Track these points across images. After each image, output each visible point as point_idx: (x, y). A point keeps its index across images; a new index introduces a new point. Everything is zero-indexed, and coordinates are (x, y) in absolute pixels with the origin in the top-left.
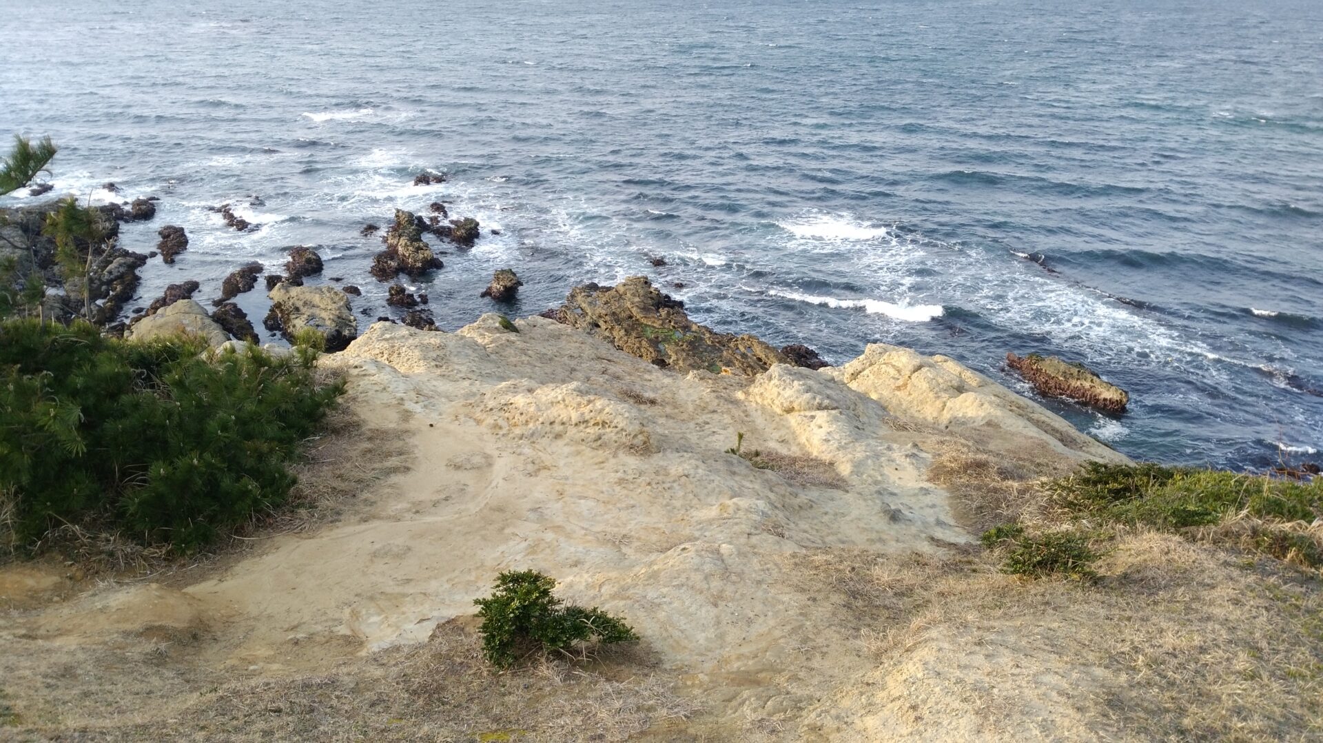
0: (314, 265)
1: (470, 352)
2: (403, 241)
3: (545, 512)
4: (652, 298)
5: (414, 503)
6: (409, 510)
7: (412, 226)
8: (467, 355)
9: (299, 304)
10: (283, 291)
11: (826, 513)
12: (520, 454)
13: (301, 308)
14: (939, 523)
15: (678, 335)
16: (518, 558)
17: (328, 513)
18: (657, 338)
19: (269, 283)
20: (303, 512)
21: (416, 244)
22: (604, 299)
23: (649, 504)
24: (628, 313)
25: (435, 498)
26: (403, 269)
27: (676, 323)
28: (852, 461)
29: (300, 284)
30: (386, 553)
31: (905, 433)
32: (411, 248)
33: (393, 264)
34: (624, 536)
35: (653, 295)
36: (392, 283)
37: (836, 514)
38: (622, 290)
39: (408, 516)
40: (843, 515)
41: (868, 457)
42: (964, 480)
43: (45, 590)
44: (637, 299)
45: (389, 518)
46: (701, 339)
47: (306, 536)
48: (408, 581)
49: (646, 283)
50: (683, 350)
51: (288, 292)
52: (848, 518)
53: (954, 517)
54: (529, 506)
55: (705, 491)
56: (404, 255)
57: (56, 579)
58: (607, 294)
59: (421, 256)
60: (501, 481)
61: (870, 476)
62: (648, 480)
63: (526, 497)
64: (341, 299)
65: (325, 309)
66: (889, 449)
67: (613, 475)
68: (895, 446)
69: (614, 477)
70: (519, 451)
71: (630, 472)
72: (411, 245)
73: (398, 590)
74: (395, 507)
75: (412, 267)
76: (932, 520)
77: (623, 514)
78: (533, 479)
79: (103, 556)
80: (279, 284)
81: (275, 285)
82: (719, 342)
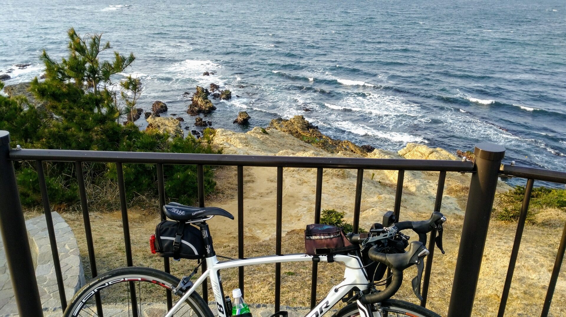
0: (164, 108)
1: (257, 141)
2: (200, 99)
3: (310, 198)
4: (305, 125)
5: (259, 193)
6: (258, 196)
7: (204, 93)
8: (256, 142)
9: (160, 124)
10: (152, 119)
11: (412, 204)
12: (294, 177)
13: (160, 126)
14: (456, 209)
15: (317, 140)
16: (305, 213)
17: (229, 196)
18: (309, 141)
19: (146, 115)
20: (221, 195)
21: (206, 101)
22: (285, 125)
23: (349, 196)
24: (296, 130)
25: (267, 191)
26: (200, 111)
27: (316, 135)
28: (415, 186)
29: (159, 116)
30: (255, 210)
31: (432, 177)
32: (204, 102)
33: (197, 108)
34: (344, 206)
35: (306, 123)
36: (197, 117)
37: (416, 204)
38: (293, 121)
39: (259, 197)
40: (419, 205)
41: (421, 185)
42: (462, 194)
43: (137, 219)
44: (299, 125)
45: (251, 198)
46: (327, 142)
47: (223, 203)
48: (265, 220)
49: (303, 118)
50: (320, 146)
51: (155, 119)
52: (421, 206)
53: (460, 207)
54: (303, 196)
55: (369, 192)
56: (201, 105)
57: (139, 215)
58: (286, 122)
59: (208, 105)
60: (289, 187)
61: (423, 192)
62: (347, 187)
63: (300, 192)
64: (177, 123)
65: (171, 127)
66: (428, 182)
67: (333, 185)
68: (430, 181)
69: (333, 186)
70: (293, 176)
71: (339, 184)
72: (204, 101)
73: (263, 222)
74: (252, 194)
75: (205, 110)
76: (453, 208)
77: (340, 199)
78: (301, 186)
79: (155, 207)
80: (151, 116)
81: (149, 116)
82: (335, 143)
